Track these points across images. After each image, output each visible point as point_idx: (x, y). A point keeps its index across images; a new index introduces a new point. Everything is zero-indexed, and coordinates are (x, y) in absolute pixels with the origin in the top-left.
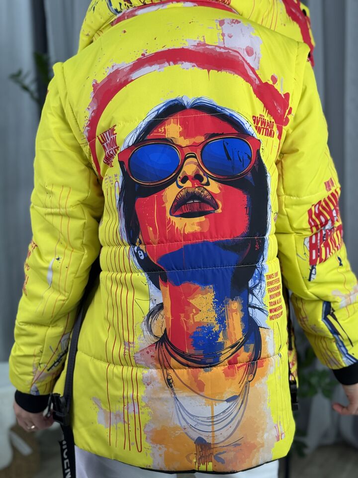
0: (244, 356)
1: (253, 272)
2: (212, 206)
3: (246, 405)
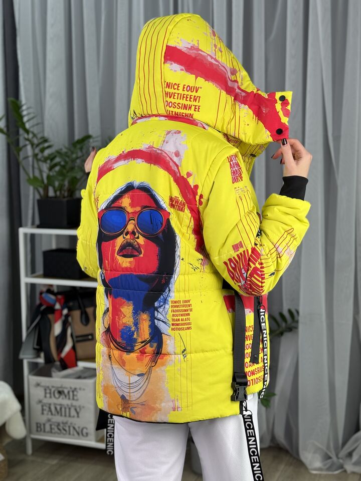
0: (149, 349)
1: (160, 297)
2: (138, 252)
3: (149, 380)
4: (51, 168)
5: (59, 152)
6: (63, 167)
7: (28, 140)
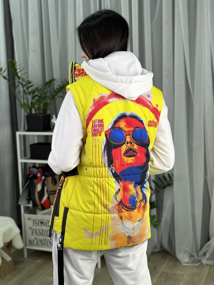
0: (142, 204)
2: (136, 153)
3: (143, 222)
4: (33, 98)
5: (37, 89)
6: (40, 97)
7: (19, 82)
